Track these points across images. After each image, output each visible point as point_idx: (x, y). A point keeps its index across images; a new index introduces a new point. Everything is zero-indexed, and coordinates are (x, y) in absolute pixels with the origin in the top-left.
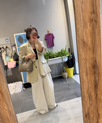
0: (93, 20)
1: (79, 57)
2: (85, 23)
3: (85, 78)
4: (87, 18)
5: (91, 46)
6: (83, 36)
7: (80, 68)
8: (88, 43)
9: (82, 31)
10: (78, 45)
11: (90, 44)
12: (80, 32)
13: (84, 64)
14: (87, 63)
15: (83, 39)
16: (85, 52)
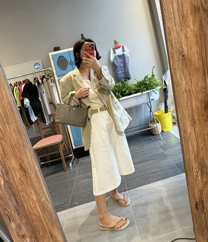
0: (201, 9)
1: (175, 87)
2: (183, 17)
3: (189, 129)
4: (186, 6)
5: (198, 63)
6: (181, 43)
7: (178, 109)
8: (193, 59)
9: (178, 34)
10: (171, 63)
11: (196, 60)
12: (174, 35)
13: (187, 103)
14: (193, 99)
15: (181, 50)
16: (188, 77)
